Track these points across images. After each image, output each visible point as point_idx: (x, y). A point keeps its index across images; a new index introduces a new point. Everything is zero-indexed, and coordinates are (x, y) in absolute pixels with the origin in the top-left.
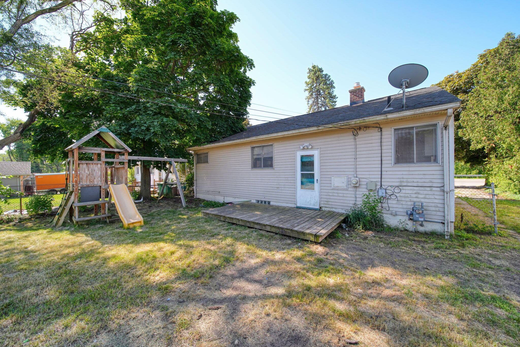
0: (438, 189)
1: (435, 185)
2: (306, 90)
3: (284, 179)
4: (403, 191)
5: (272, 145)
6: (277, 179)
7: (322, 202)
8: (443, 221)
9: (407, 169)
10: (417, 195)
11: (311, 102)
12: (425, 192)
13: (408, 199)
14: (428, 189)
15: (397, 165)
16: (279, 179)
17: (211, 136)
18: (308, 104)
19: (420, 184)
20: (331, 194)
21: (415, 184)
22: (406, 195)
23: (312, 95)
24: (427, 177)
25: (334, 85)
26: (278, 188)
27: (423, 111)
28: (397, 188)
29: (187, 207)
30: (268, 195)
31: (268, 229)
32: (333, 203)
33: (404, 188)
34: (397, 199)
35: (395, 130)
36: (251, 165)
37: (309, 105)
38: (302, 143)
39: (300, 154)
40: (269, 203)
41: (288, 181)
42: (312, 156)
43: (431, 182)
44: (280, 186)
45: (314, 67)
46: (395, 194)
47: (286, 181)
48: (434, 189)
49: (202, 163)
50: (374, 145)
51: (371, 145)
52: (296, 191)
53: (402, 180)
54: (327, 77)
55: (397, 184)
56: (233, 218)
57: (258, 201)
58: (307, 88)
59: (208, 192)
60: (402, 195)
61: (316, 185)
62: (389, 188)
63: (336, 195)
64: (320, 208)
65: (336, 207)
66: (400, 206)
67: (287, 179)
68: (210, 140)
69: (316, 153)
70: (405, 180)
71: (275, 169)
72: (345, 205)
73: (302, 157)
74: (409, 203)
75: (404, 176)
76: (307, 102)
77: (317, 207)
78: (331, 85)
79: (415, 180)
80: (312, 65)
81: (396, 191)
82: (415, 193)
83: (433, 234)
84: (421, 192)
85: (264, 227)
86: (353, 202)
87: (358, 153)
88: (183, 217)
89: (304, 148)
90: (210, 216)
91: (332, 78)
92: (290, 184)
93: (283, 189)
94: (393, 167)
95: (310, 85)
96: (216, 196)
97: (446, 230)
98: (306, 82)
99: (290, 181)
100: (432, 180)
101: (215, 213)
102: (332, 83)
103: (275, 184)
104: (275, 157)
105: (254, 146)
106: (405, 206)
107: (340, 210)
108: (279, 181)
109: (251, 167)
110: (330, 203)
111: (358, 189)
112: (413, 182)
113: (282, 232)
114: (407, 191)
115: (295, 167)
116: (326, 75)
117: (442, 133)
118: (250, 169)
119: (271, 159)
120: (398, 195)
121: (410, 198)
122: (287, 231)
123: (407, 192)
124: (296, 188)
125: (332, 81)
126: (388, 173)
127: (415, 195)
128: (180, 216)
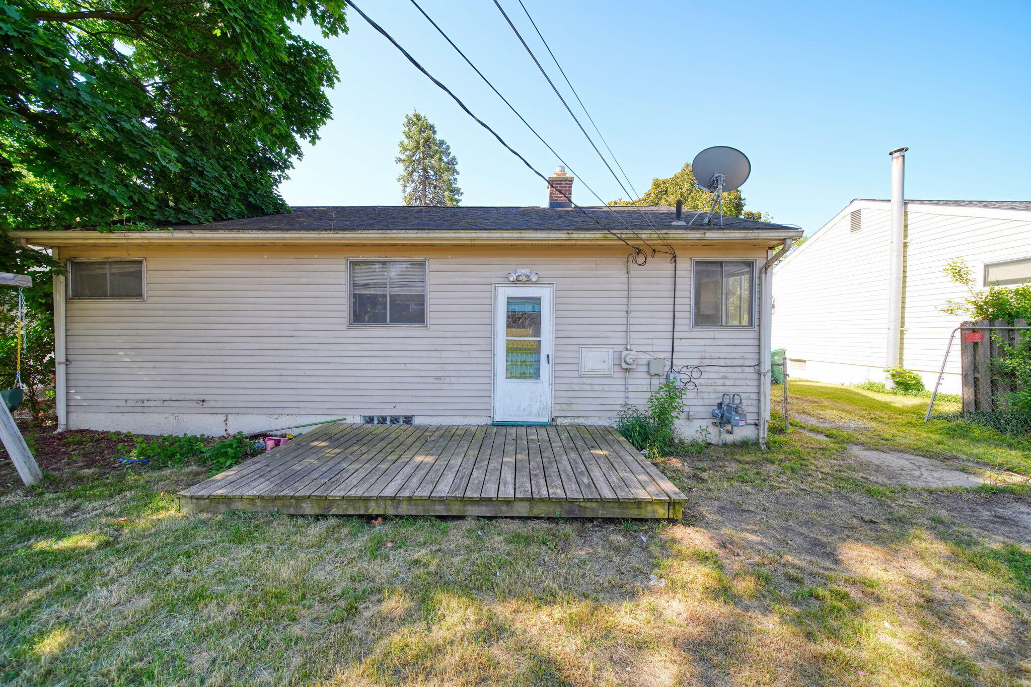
0: (752, 369)
1: (748, 363)
2: (399, 160)
3: (458, 354)
4: (705, 375)
5: (422, 264)
6: (437, 354)
7: (558, 407)
8: (757, 422)
9: (711, 335)
10: (723, 381)
11: (409, 189)
12: (735, 376)
13: (711, 389)
14: (739, 369)
15: (699, 328)
16: (443, 354)
17: (163, 203)
18: (404, 191)
19: (729, 362)
20: (577, 387)
21: (722, 362)
22: (709, 381)
23: (411, 175)
24: (738, 349)
25: (457, 167)
26: (437, 378)
27: (757, 235)
28: (695, 370)
29: (49, 482)
30: (402, 400)
31: (522, 509)
32: (581, 407)
33: (707, 369)
34: (696, 390)
35: (698, 263)
36: (345, 314)
37: (406, 194)
38: (514, 267)
39: (504, 292)
40: (408, 420)
41: (469, 361)
42: (537, 301)
43: (743, 358)
44: (447, 374)
45: (418, 117)
46: (692, 380)
47: (464, 361)
48: (747, 369)
49: (104, 296)
50: (661, 287)
51: (655, 287)
52: (492, 384)
53: (704, 354)
54: (443, 148)
55: (696, 362)
56: (366, 500)
57: (370, 420)
58: (403, 157)
59: (142, 404)
60: (703, 381)
61: (546, 370)
62: (685, 370)
63: (588, 388)
64: (553, 420)
65: (587, 414)
66: (700, 402)
67: (466, 354)
68: (158, 216)
69: (546, 295)
70: (707, 355)
71: (432, 328)
72: (605, 408)
73: (511, 301)
74: (713, 396)
75: (708, 349)
76: (401, 188)
77: (546, 419)
78: (451, 166)
79: (722, 355)
80: (413, 112)
81: (695, 375)
82: (722, 378)
83: (744, 445)
84: (730, 375)
85: (504, 508)
86: (622, 402)
87: (633, 301)
88: (65, 544)
89: (517, 281)
90: (238, 505)
91: (453, 152)
92: (476, 367)
93: (454, 380)
94: (691, 331)
95: (408, 153)
96: (186, 417)
97: (761, 435)
98: (402, 144)
99: (474, 361)
100: (744, 355)
101: (261, 488)
102: (453, 161)
103: (431, 367)
104: (432, 294)
105: (361, 258)
106: (707, 402)
107: (595, 419)
108: (444, 361)
109: (345, 321)
110: (575, 407)
111: (632, 375)
112: (720, 358)
113: (571, 511)
114: (711, 374)
115: (492, 324)
116: (442, 143)
117: (760, 278)
118: (344, 327)
119: (421, 300)
120: (697, 382)
121: (714, 387)
122: (588, 505)
123: (711, 376)
124: (492, 377)
125: (454, 159)
126: (684, 342)
127: (720, 382)
128: (42, 545)
